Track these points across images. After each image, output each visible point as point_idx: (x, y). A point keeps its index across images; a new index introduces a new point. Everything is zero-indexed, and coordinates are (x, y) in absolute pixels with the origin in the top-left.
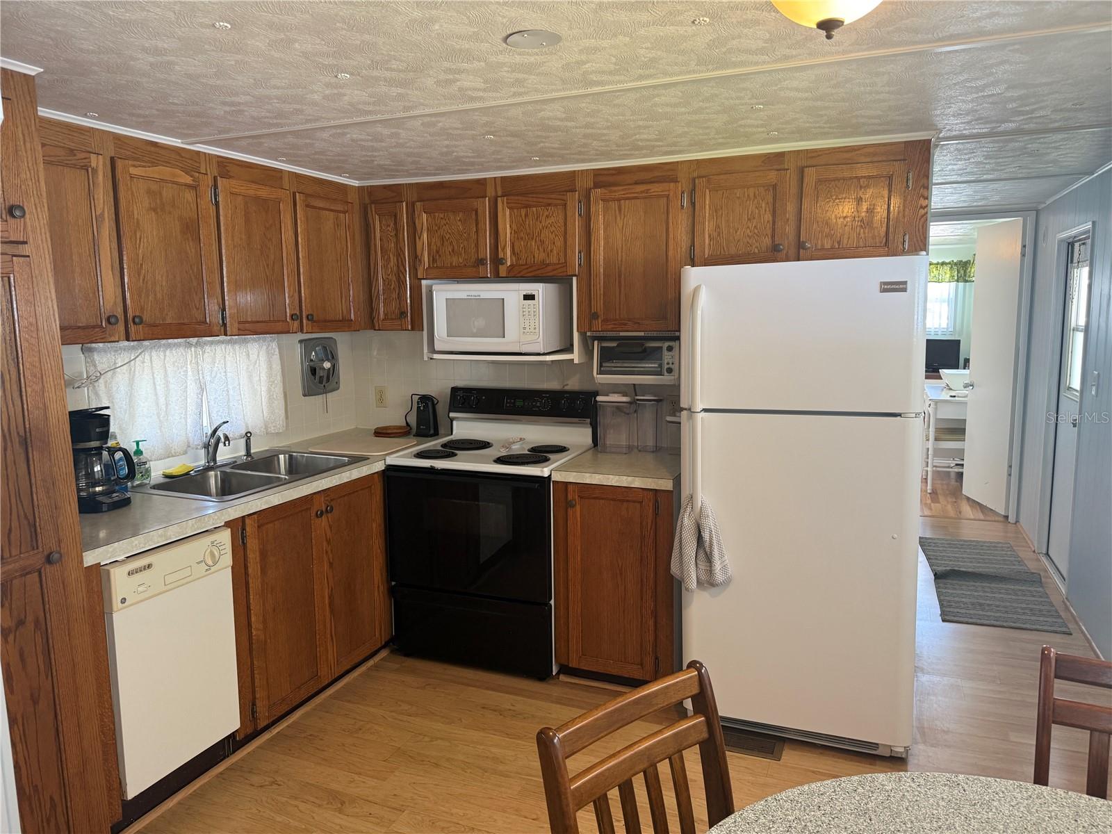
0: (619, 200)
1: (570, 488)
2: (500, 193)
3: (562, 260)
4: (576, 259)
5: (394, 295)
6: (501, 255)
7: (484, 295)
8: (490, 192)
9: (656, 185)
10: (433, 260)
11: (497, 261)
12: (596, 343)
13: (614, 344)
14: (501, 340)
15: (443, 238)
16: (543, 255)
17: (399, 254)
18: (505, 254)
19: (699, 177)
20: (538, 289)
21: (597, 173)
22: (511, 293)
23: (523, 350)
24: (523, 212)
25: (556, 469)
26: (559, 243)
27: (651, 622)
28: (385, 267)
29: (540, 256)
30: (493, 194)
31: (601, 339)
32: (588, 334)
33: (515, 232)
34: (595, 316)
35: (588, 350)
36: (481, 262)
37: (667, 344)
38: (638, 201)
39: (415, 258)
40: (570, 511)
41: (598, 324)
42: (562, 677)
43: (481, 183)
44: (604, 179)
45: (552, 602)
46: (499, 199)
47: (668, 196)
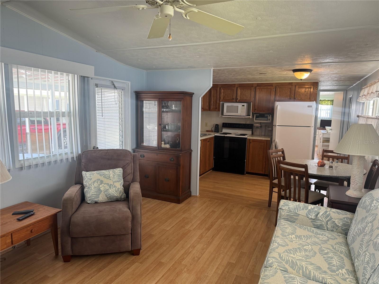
0: (262, 89)
1: (251, 140)
2: (238, 87)
3: (250, 99)
4: (252, 99)
5: (215, 105)
6: (237, 98)
7: (234, 105)
8: (236, 86)
9: (269, 87)
10: (223, 98)
11: (237, 99)
12: (255, 114)
13: (258, 115)
14: (237, 113)
15: (226, 94)
16: (246, 98)
17: (217, 97)
18: (238, 98)
19: (277, 86)
20: (245, 104)
21: (258, 84)
22: (240, 105)
23: (241, 115)
24: (243, 90)
25: (248, 136)
26: (249, 96)
27: (265, 164)
28: (213, 99)
29: (245, 98)
30: (237, 87)
31: (256, 114)
32: (254, 113)
33: (241, 94)
34: (255, 109)
35: (253, 116)
36: (233, 99)
37: (269, 115)
38: (265, 89)
39: (220, 98)
40: (250, 144)
41: (256, 111)
42: (246, 174)
43: (235, 84)
44: (259, 85)
45: (245, 161)
46: (238, 88)
47: (271, 89)
